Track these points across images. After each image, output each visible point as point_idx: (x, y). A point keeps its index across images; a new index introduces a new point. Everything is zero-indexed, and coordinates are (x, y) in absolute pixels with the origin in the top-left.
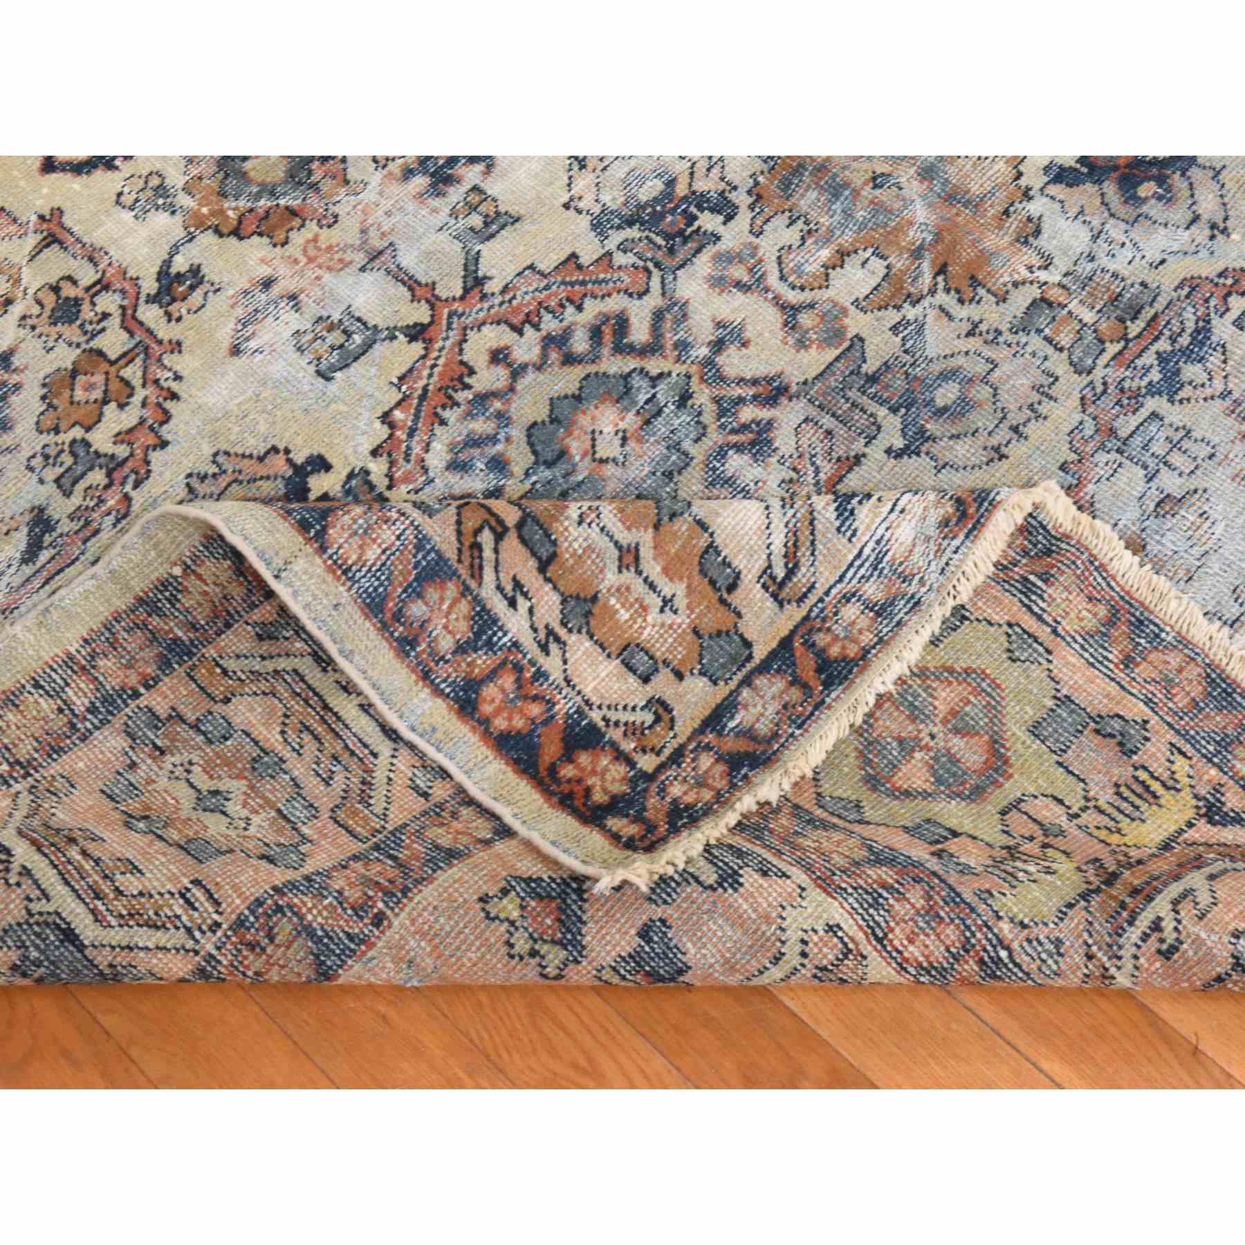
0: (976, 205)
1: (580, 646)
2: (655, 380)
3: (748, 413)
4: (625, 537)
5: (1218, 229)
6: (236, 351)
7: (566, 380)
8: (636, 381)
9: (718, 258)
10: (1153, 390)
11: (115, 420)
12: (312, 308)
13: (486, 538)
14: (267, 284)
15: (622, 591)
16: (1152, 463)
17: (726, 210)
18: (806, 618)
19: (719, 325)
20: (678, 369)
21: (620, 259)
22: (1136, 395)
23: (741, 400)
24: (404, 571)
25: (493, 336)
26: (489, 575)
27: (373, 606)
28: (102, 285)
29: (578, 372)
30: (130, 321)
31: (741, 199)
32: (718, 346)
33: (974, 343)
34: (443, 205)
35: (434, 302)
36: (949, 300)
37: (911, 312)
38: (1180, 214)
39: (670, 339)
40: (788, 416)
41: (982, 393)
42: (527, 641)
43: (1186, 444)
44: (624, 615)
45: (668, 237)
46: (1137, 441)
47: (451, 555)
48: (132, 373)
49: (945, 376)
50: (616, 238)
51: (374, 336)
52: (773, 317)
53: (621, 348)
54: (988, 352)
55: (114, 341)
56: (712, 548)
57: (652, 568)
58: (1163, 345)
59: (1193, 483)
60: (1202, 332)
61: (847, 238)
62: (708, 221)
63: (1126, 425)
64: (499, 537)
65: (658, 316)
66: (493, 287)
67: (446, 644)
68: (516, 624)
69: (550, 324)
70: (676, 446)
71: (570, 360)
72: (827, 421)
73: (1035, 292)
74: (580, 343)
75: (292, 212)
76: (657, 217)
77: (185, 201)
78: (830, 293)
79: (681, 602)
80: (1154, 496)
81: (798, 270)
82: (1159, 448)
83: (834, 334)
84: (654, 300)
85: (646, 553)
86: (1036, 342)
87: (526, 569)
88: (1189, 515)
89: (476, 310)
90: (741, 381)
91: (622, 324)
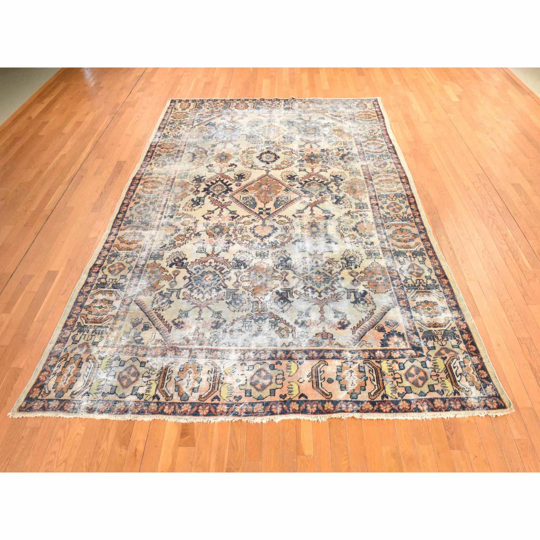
0: (266, 287)
1: (55, 377)
2: (219, 277)
3: (221, 287)
4: (71, 373)
5: (283, 311)
6: (194, 244)
7: (212, 270)
8: (217, 276)
9: (239, 271)
10: (255, 320)
11: (180, 242)
12: (204, 246)
13: (64, 359)
14: (204, 240)
15: (64, 377)
16: (244, 325)
17: (245, 267)
18: (69, 400)
19: (230, 277)
20: (222, 278)
21: (231, 264)
22: (252, 318)
23: (222, 285)
24: (56, 354)
25: (212, 261)
26: (60, 362)
27: (51, 354)
28: (193, 230)
29: (215, 270)
30: (191, 235)
31: (248, 267)
32: (227, 279)
33: (247, 300)
34: (225, 245)
35: (213, 253)
36: (250, 293)
37: (246, 292)
38: (281, 306)
39: (225, 274)
40: (224, 290)
41: (241, 304)
42: (54, 372)
43: (250, 327)
44: (61, 379)
45: (237, 265)
46: (246, 322)
47: (60, 357)
48: (185, 239)
49: (241, 300)
50: (234, 261)
51: (205, 252)
52: (235, 280)
53: (220, 272)
54: (247, 302)
55: (188, 235)
56: (74, 383)
57: (69, 378)
58: (262, 317)
59: (245, 331)
60: (266, 319)
61: (251, 280)
62: (242, 267)
63: (248, 320)
64: (65, 360)
65: (227, 271)
66: (218, 256)
67: (49, 364)
68: (55, 369)
69: (218, 264)
70: (211, 284)
71: (215, 269)
72: (226, 294)
73: (258, 300)
74: (218, 268)
75: (214, 236)
76: (239, 262)
77: (208, 228)
78: (242, 283)
79: (66, 384)
80: (240, 328)
81: (243, 279)
82: (247, 325)
83: (237, 287)
84: (228, 270)
85: (70, 376)
86: (252, 305)
87: (62, 365)
88: (240, 333)
89: (215, 257)
90: (225, 284)
91: (223, 269)
